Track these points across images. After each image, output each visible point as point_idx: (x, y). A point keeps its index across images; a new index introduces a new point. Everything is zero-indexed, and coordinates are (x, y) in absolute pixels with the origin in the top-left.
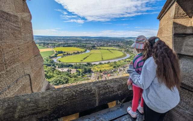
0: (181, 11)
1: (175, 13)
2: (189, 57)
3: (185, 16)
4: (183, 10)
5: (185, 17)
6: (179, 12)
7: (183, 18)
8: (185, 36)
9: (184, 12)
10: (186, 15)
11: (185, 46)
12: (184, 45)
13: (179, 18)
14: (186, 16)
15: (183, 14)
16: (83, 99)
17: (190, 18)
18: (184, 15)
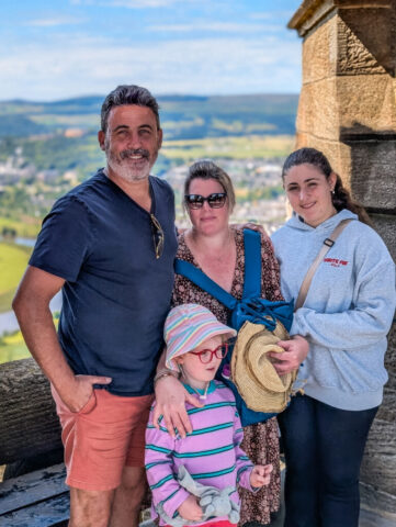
0: (358, 49)
1: (339, 55)
2: (388, 216)
3: (372, 67)
4: (361, 45)
5: (374, 69)
6: (351, 51)
7: (368, 73)
8: (376, 144)
9: (366, 53)
10: (374, 62)
11: (375, 179)
12: (373, 175)
13: (353, 72)
14: (376, 66)
15: (368, 60)
16: (42, 405)
17: (388, 76)
18: (369, 63)
